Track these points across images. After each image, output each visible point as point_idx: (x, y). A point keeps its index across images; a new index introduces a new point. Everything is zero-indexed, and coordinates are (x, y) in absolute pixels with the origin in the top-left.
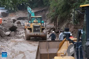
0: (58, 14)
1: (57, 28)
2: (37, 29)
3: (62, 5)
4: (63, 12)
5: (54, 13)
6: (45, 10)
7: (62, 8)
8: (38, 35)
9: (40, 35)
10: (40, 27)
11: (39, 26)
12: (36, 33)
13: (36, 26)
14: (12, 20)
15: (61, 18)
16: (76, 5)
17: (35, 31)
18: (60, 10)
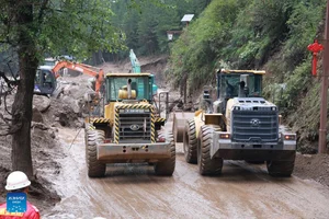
0: (188, 71)
1: (188, 100)
2: (134, 127)
3: (197, 51)
4: (201, 66)
5: (180, 69)
6: (163, 63)
7: (199, 57)
8: (139, 152)
9: (151, 151)
12: (130, 144)
14: (90, 84)
15: (196, 79)
16: (229, 52)
17: (126, 134)
18: (195, 61)
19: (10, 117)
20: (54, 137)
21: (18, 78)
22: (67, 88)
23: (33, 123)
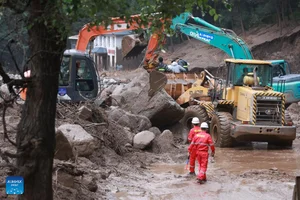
2: (268, 112)
9: (282, 133)
10: (280, 103)
11: (275, 99)
13: (268, 98)
17: (262, 118)
19: (14, 151)
20: (94, 189)
21: (27, 74)
22: (117, 91)
23: (56, 162)
